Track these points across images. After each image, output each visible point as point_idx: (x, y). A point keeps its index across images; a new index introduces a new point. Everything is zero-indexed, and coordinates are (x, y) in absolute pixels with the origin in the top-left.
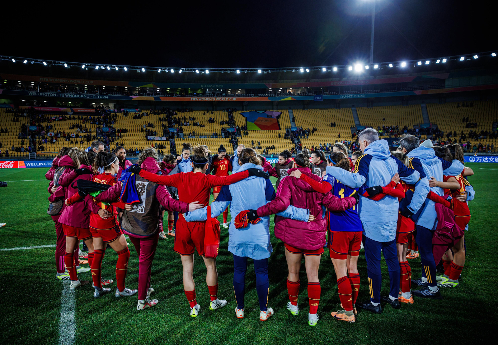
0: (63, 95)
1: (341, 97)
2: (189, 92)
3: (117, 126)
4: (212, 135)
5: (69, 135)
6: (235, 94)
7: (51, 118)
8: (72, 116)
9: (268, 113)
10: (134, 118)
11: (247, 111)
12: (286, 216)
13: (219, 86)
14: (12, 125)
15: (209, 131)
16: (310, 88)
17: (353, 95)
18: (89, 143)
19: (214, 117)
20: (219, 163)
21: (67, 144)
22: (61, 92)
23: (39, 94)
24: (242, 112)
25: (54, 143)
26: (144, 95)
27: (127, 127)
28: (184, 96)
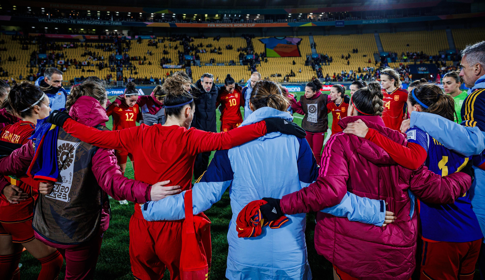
0: (74, 22)
1: (363, 22)
2: (206, 18)
3: (131, 54)
4: (230, 63)
5: (80, 63)
6: (253, 20)
7: (62, 45)
8: (84, 44)
9: (287, 39)
10: (149, 45)
11: (267, 38)
12: (339, 214)
13: (237, 12)
14: (21, 53)
15: (226, 59)
16: (331, 14)
17: (376, 21)
18: (101, 71)
19: (232, 45)
20: (227, 98)
21: (78, 72)
22: (72, 18)
23: (50, 20)
24: (261, 38)
25: (64, 71)
26: (159, 21)
27: (141, 55)
28: (200, 22)
